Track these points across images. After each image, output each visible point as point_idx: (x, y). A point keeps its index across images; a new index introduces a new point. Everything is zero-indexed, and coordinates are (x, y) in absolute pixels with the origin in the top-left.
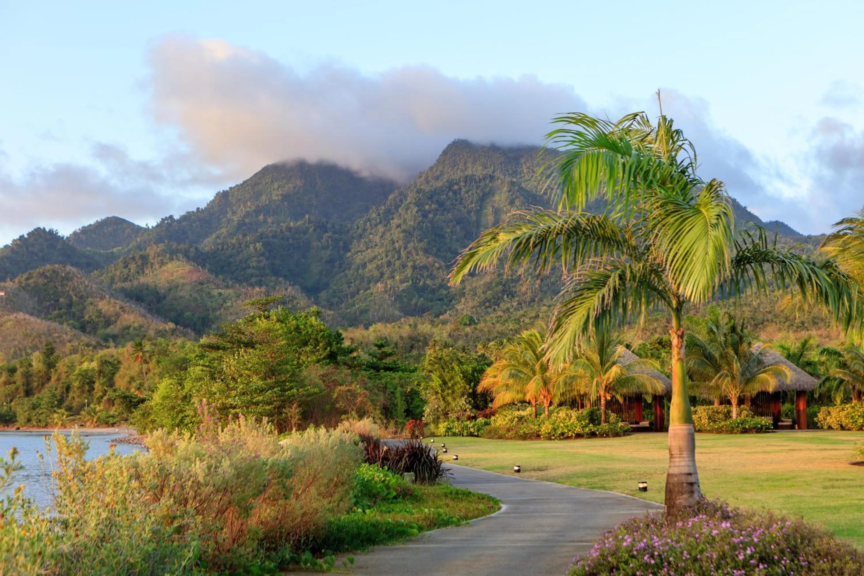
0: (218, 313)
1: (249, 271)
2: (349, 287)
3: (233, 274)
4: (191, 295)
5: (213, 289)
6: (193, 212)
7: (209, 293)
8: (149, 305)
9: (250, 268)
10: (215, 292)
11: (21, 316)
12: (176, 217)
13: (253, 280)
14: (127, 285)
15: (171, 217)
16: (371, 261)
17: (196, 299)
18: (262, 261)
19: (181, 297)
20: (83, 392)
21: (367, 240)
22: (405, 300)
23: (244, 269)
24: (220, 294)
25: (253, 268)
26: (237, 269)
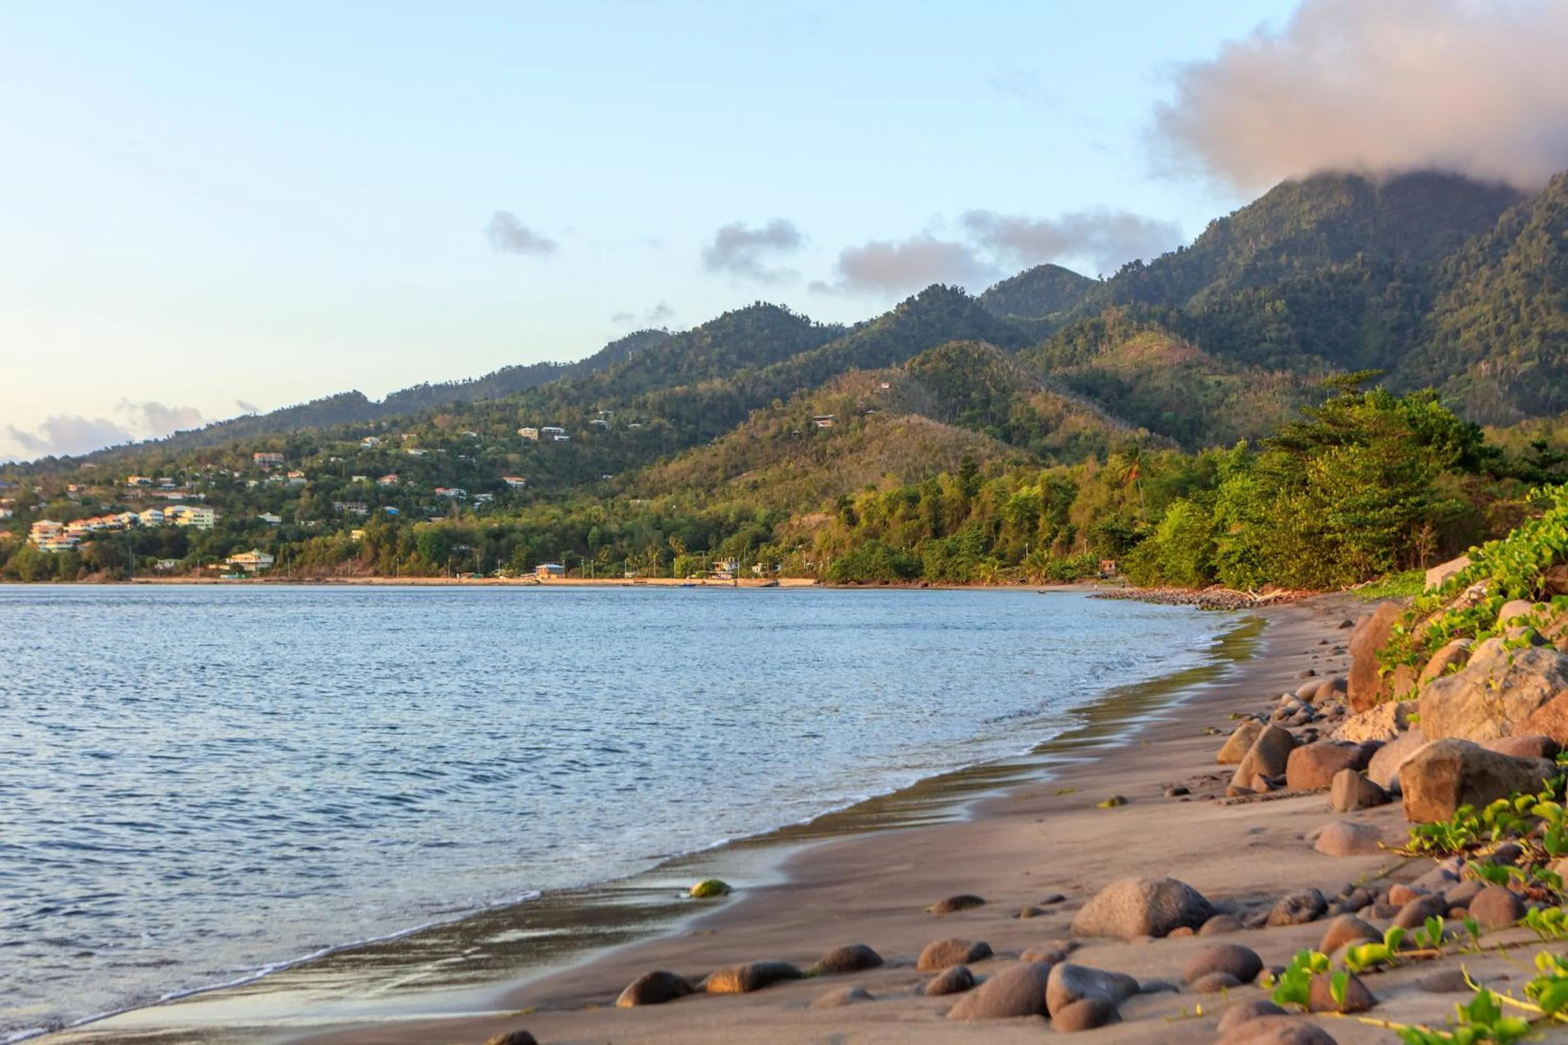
0: (1216, 413)
1: (1266, 346)
2: (1431, 370)
3: (1238, 351)
4: (1172, 386)
5: (1206, 375)
6: (1173, 253)
7: (1201, 382)
8: (1107, 402)
9: (1265, 340)
10: (1211, 380)
11: (915, 419)
12: (1147, 262)
13: (1272, 360)
14: (1072, 370)
15: (1138, 262)
16: (1468, 326)
17: (1179, 391)
18: (1284, 329)
19: (1157, 389)
20: (1021, 531)
21: (1461, 291)
22: (1528, 390)
23: (1257, 342)
24: (1219, 384)
25: (1271, 340)
26: (1244, 343)
